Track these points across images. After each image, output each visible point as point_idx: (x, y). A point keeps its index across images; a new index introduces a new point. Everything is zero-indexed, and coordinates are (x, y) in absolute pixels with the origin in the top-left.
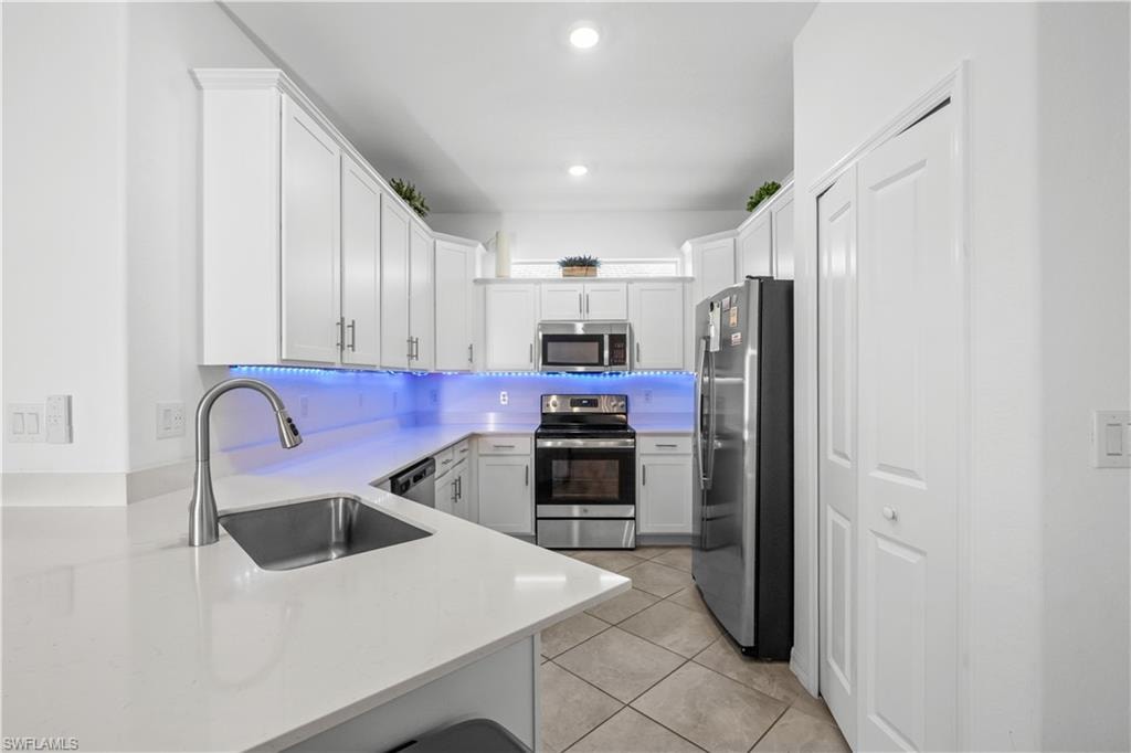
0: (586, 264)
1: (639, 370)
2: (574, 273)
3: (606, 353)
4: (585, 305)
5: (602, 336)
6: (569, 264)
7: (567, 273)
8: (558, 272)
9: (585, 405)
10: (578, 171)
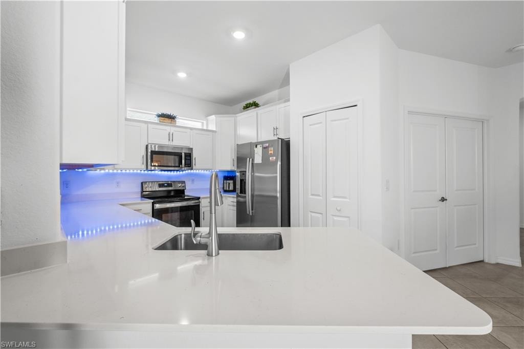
0: (171, 118)
1: (195, 169)
2: (165, 121)
3: (183, 161)
4: (171, 137)
5: (181, 153)
6: (162, 116)
7: (161, 121)
8: (156, 120)
9: (166, 186)
10: (182, 75)
